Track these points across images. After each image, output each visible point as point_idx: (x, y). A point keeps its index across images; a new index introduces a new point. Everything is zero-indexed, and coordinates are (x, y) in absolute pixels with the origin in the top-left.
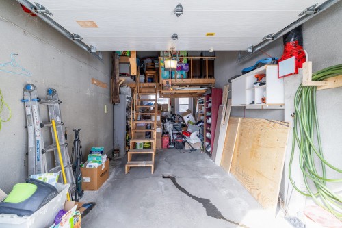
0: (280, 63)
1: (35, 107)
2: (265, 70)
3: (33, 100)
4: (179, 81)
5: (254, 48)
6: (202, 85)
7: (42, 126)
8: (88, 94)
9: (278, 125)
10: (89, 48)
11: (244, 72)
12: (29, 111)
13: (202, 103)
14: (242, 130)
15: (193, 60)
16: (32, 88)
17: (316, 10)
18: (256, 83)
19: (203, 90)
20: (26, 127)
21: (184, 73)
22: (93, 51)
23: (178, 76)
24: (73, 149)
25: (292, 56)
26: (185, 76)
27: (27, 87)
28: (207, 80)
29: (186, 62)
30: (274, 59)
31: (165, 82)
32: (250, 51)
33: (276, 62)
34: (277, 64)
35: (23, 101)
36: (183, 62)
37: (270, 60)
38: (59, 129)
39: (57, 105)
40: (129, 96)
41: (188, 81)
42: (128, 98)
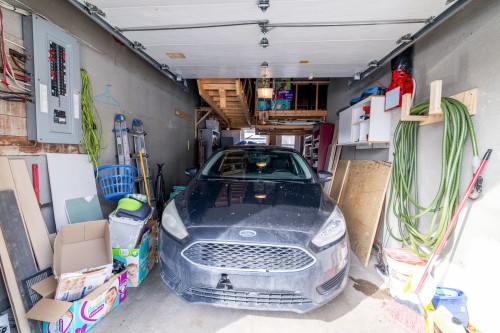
0: (387, 94)
1: (125, 137)
2: (370, 102)
3: (124, 130)
4: (280, 113)
5: (362, 74)
6: (309, 119)
7: (131, 156)
8: (170, 126)
9: (382, 167)
10: (175, 76)
11: (352, 104)
12: (119, 141)
13: (310, 142)
14: (349, 175)
15: (299, 86)
16: (122, 118)
17: (412, 38)
18: (361, 117)
19: (310, 125)
20: (117, 156)
21: (287, 102)
22: (179, 79)
23: (279, 107)
24: (156, 183)
25: (397, 86)
26: (287, 107)
27: (117, 117)
28: (316, 112)
29: (289, 88)
30: (380, 89)
31: (261, 114)
32: (357, 78)
33: (383, 92)
34: (384, 94)
35: (114, 131)
36: (286, 88)
37: (376, 90)
38: (144, 161)
39: (142, 137)
40: (216, 131)
41: (291, 113)
42: (215, 133)
